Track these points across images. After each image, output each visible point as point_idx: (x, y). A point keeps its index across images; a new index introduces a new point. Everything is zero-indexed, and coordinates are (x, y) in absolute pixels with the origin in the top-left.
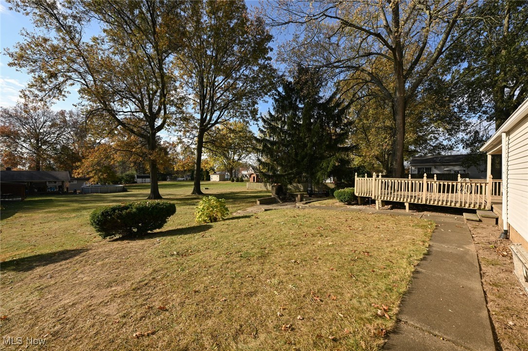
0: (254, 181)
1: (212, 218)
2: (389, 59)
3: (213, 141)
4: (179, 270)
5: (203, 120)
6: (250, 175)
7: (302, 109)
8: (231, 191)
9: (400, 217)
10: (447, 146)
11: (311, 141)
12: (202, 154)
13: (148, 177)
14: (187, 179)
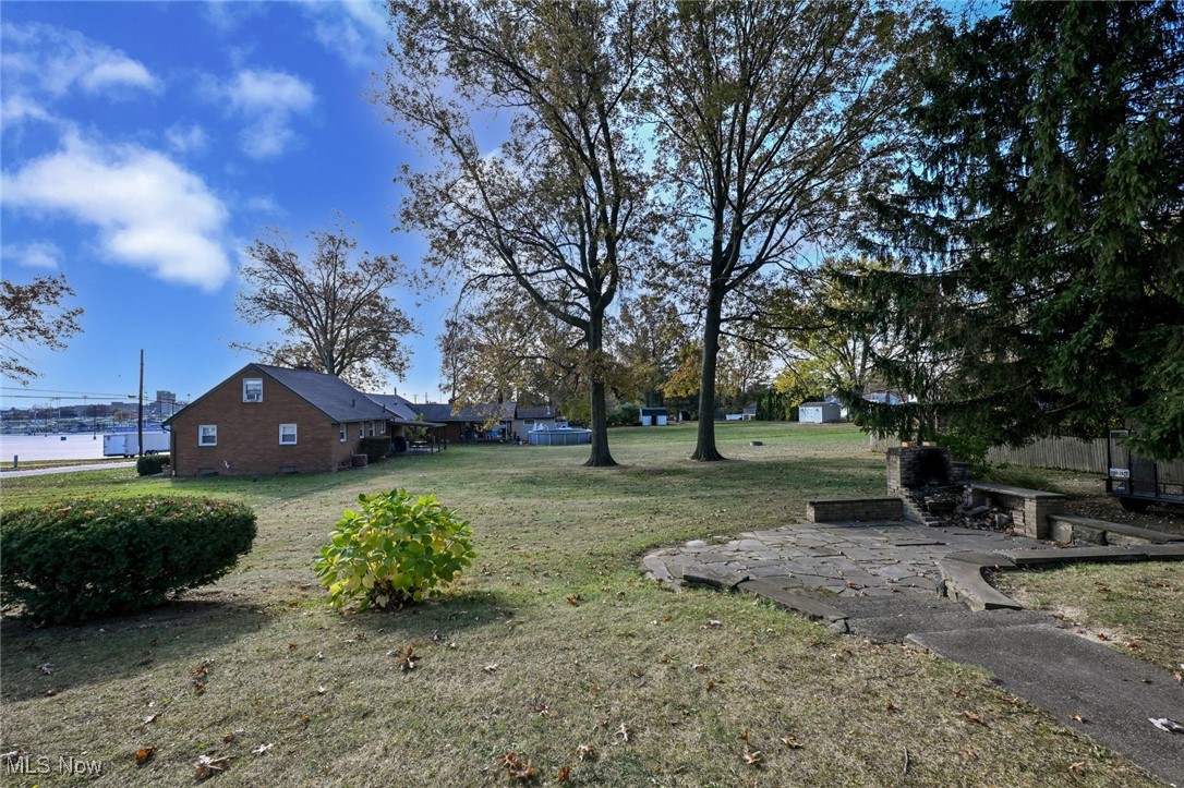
13: (663, 413)
14: (747, 417)
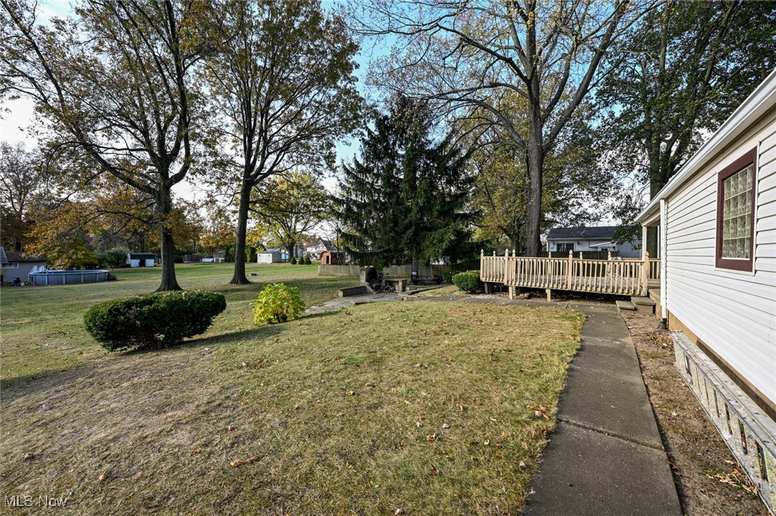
0: (328, 262)
1: (280, 316)
2: (522, 94)
3: (266, 200)
4: (262, 384)
5: (249, 167)
6: (322, 255)
7: (403, 156)
8: (293, 277)
9: (540, 307)
10: (592, 214)
11: (417, 204)
12: (248, 220)
13: (150, 257)
14: (217, 260)
